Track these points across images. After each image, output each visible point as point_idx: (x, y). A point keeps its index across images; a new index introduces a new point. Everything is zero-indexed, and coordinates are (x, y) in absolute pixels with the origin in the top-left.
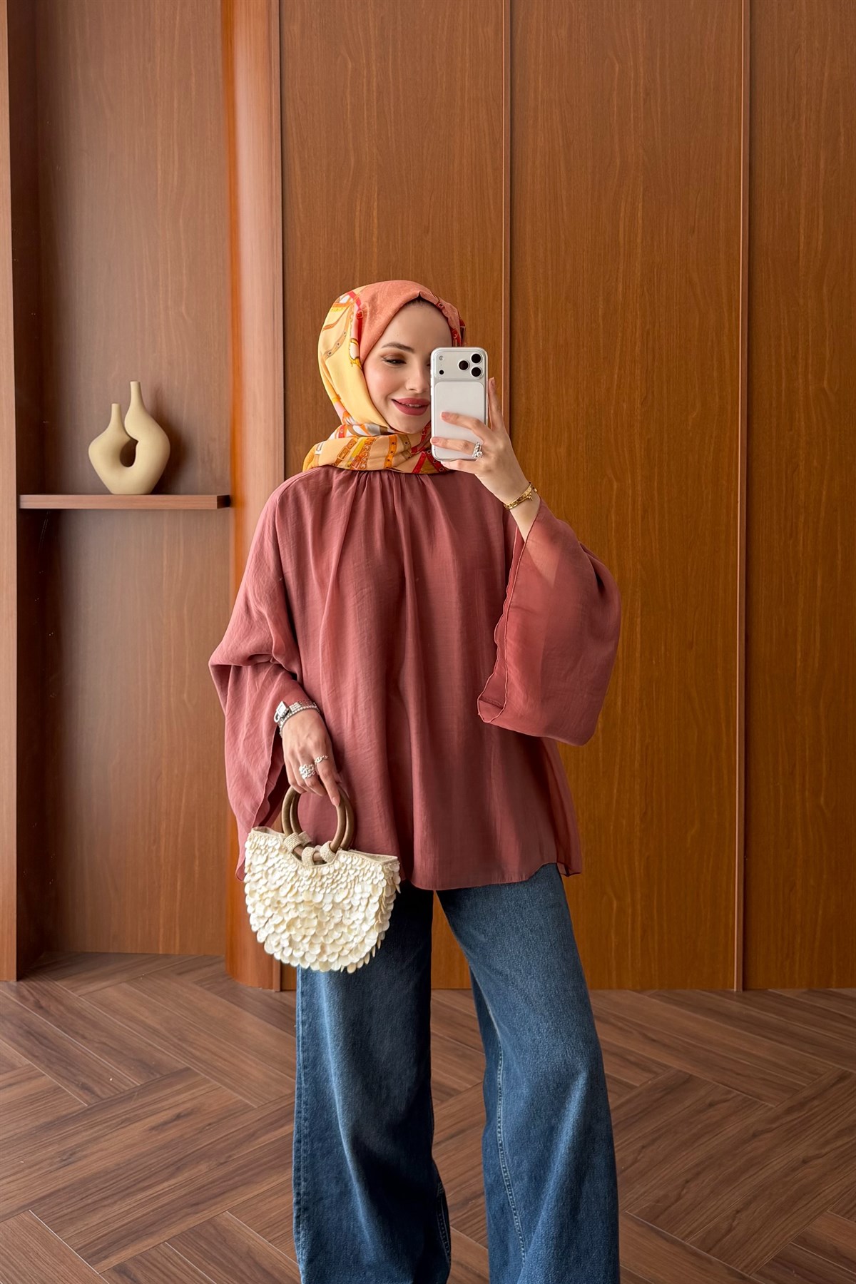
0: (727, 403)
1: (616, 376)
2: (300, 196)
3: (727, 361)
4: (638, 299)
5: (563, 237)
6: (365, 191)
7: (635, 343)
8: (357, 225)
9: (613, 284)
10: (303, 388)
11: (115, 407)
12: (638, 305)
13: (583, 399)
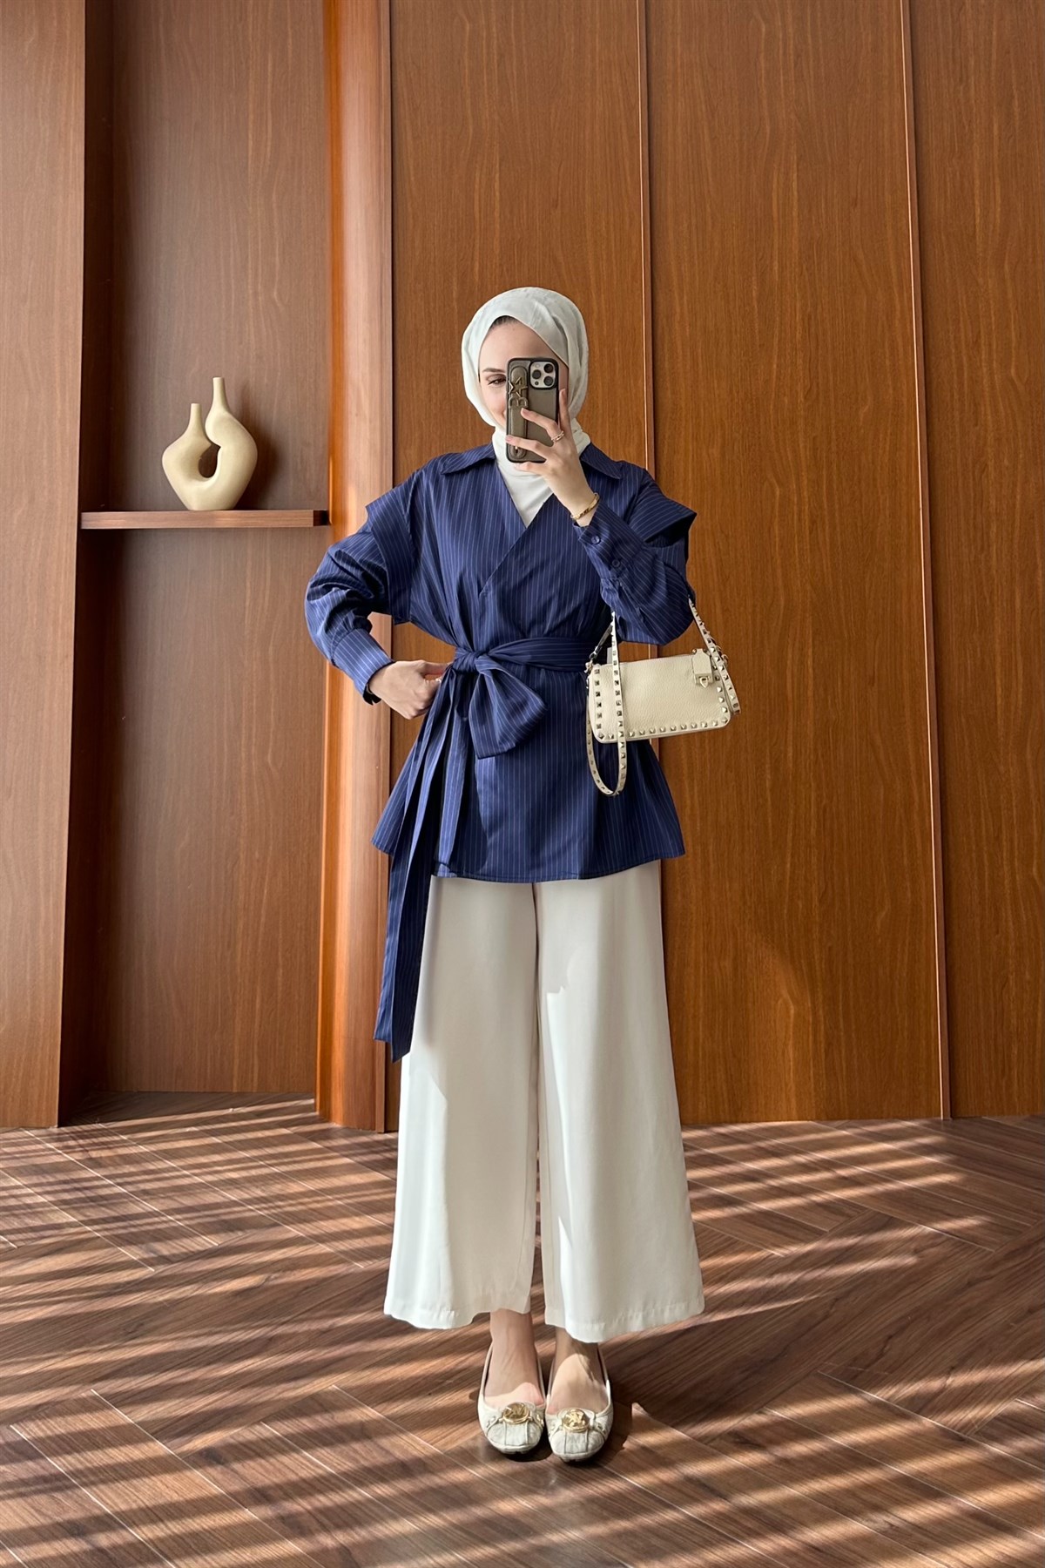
0: (902, 395)
1: (775, 366)
2: (411, 168)
3: (901, 349)
4: (797, 279)
5: (709, 210)
6: (485, 161)
7: (795, 328)
8: (477, 198)
9: (768, 262)
10: (415, 382)
11: (194, 407)
12: (797, 286)
13: (738, 393)
